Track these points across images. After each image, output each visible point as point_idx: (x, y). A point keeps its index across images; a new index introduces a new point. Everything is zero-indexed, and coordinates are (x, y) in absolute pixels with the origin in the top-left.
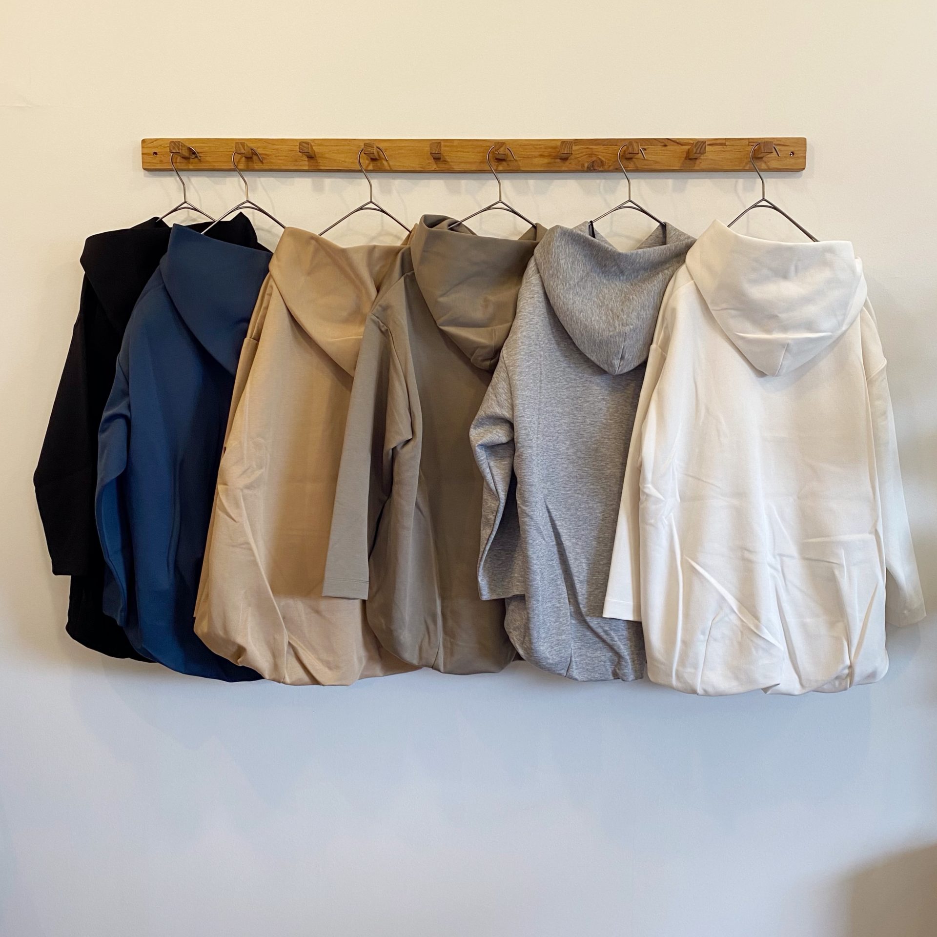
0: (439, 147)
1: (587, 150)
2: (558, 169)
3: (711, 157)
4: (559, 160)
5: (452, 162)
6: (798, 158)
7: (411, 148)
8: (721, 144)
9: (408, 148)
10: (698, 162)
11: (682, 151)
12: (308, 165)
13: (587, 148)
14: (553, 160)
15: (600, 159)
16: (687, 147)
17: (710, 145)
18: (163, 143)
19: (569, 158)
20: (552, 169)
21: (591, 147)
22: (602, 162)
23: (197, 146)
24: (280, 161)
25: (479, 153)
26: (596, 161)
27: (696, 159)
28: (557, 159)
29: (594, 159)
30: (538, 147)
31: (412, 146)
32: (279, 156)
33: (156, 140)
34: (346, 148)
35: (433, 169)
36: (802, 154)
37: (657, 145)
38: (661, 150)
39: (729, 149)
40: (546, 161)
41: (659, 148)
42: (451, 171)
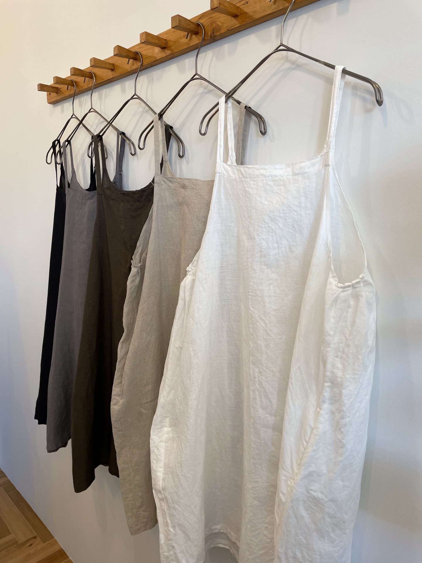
15: (218, 25)
19: (199, 32)
29: (214, 25)
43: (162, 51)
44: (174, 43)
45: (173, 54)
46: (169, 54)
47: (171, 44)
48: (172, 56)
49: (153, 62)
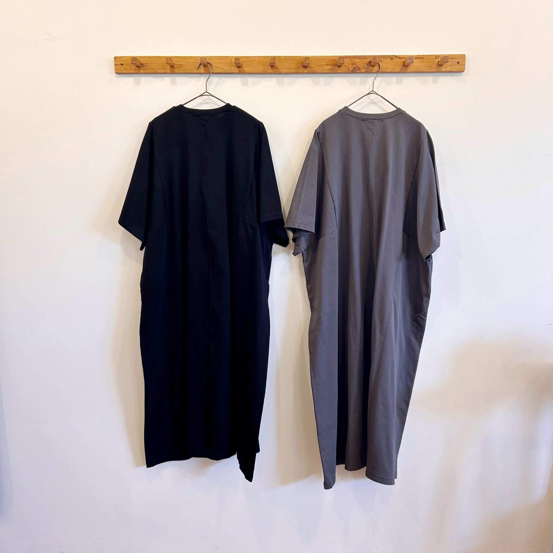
0: (274, 60)
1: (351, 61)
2: (336, 72)
3: (416, 65)
4: (336, 67)
5: (280, 68)
6: (461, 65)
7: (259, 61)
8: (421, 58)
9: (257, 61)
10: (409, 67)
11: (401, 62)
12: (204, 70)
13: (352, 60)
14: (333, 67)
15: (358, 66)
16: (403, 60)
17: (415, 58)
18: (126, 58)
19: (342, 66)
20: (333, 72)
21: (353, 60)
22: (359, 68)
23: (145, 60)
24: (189, 68)
25: (295, 63)
26: (356, 67)
27: (408, 66)
28: (336, 66)
29: (355, 66)
30: (326, 60)
31: (259, 60)
32: (188, 66)
33: (122, 57)
34: (224, 61)
35: (270, 72)
36: (463, 63)
37: (388, 59)
38: (390, 61)
39: (425, 61)
40: (330, 67)
41: (388, 60)
42: (280, 73)
43: (303, 68)
44: (317, 66)
45: (315, 72)
47: (313, 66)
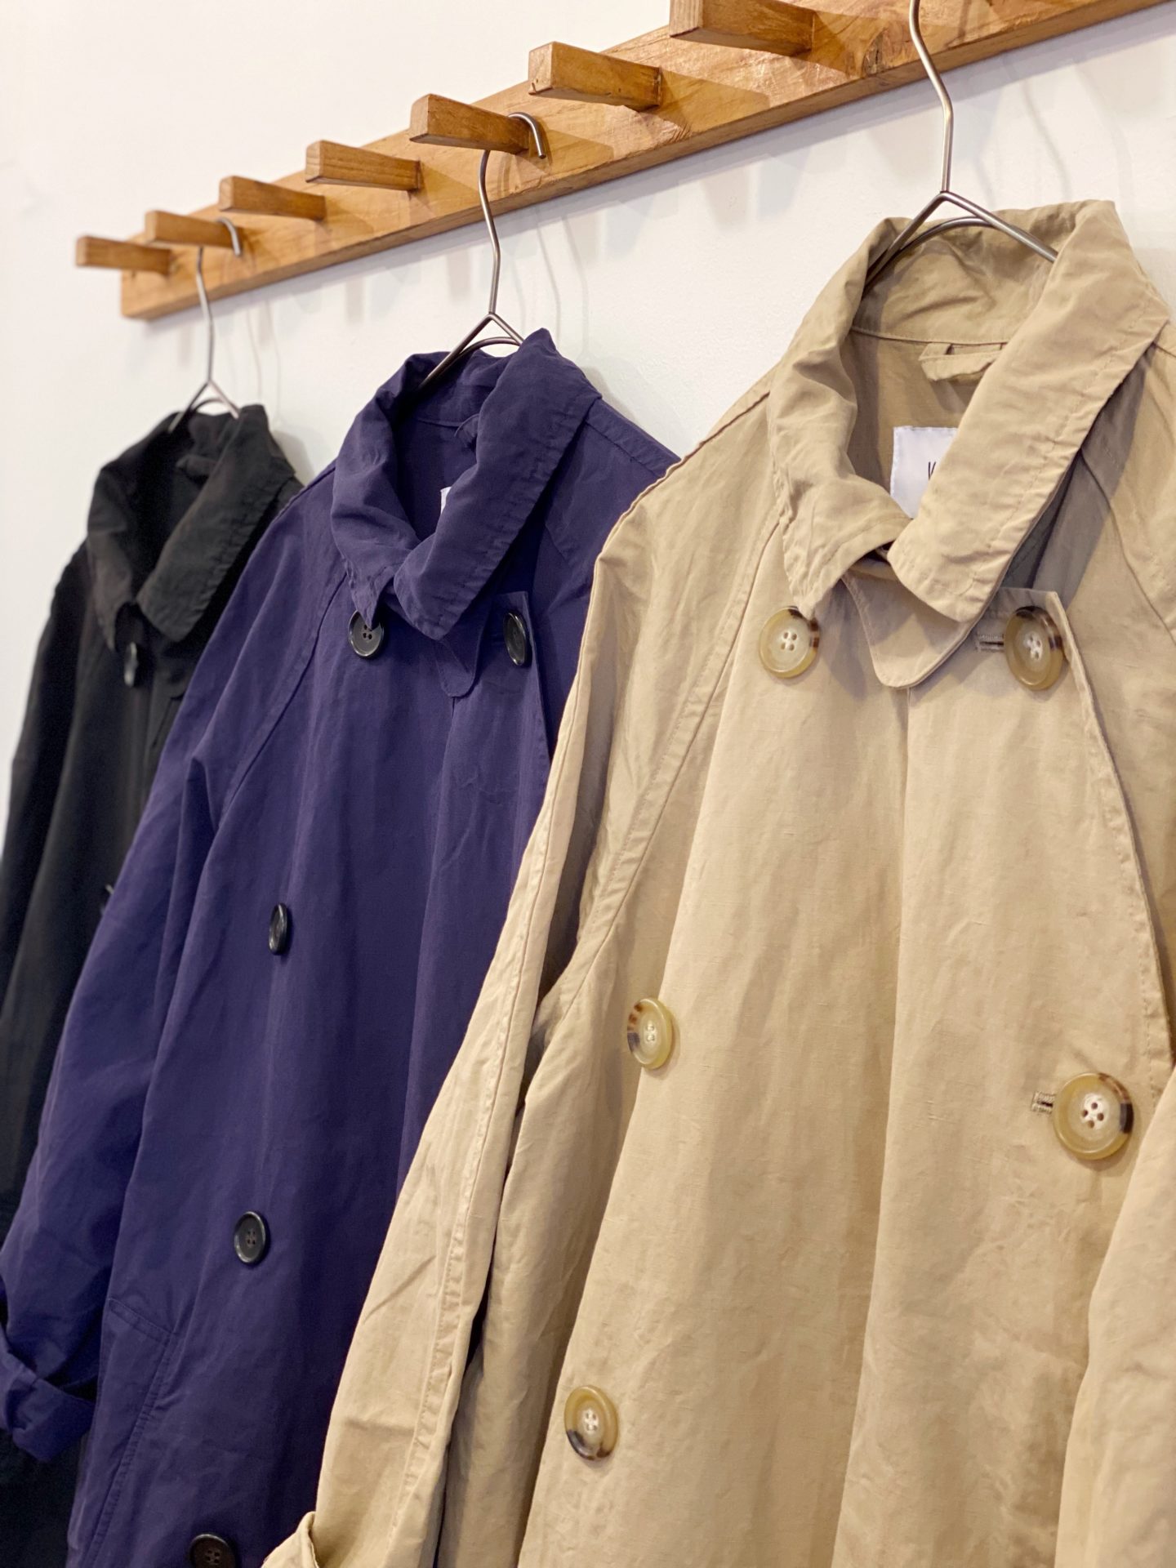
2: (785, 101)
14: (777, 65)
19: (813, 46)
22: (899, 30)
26: (887, 31)
43: (639, 122)
44: (696, 87)
45: (686, 138)
46: (671, 136)
47: (679, 91)
48: (682, 145)
49: (596, 168)
